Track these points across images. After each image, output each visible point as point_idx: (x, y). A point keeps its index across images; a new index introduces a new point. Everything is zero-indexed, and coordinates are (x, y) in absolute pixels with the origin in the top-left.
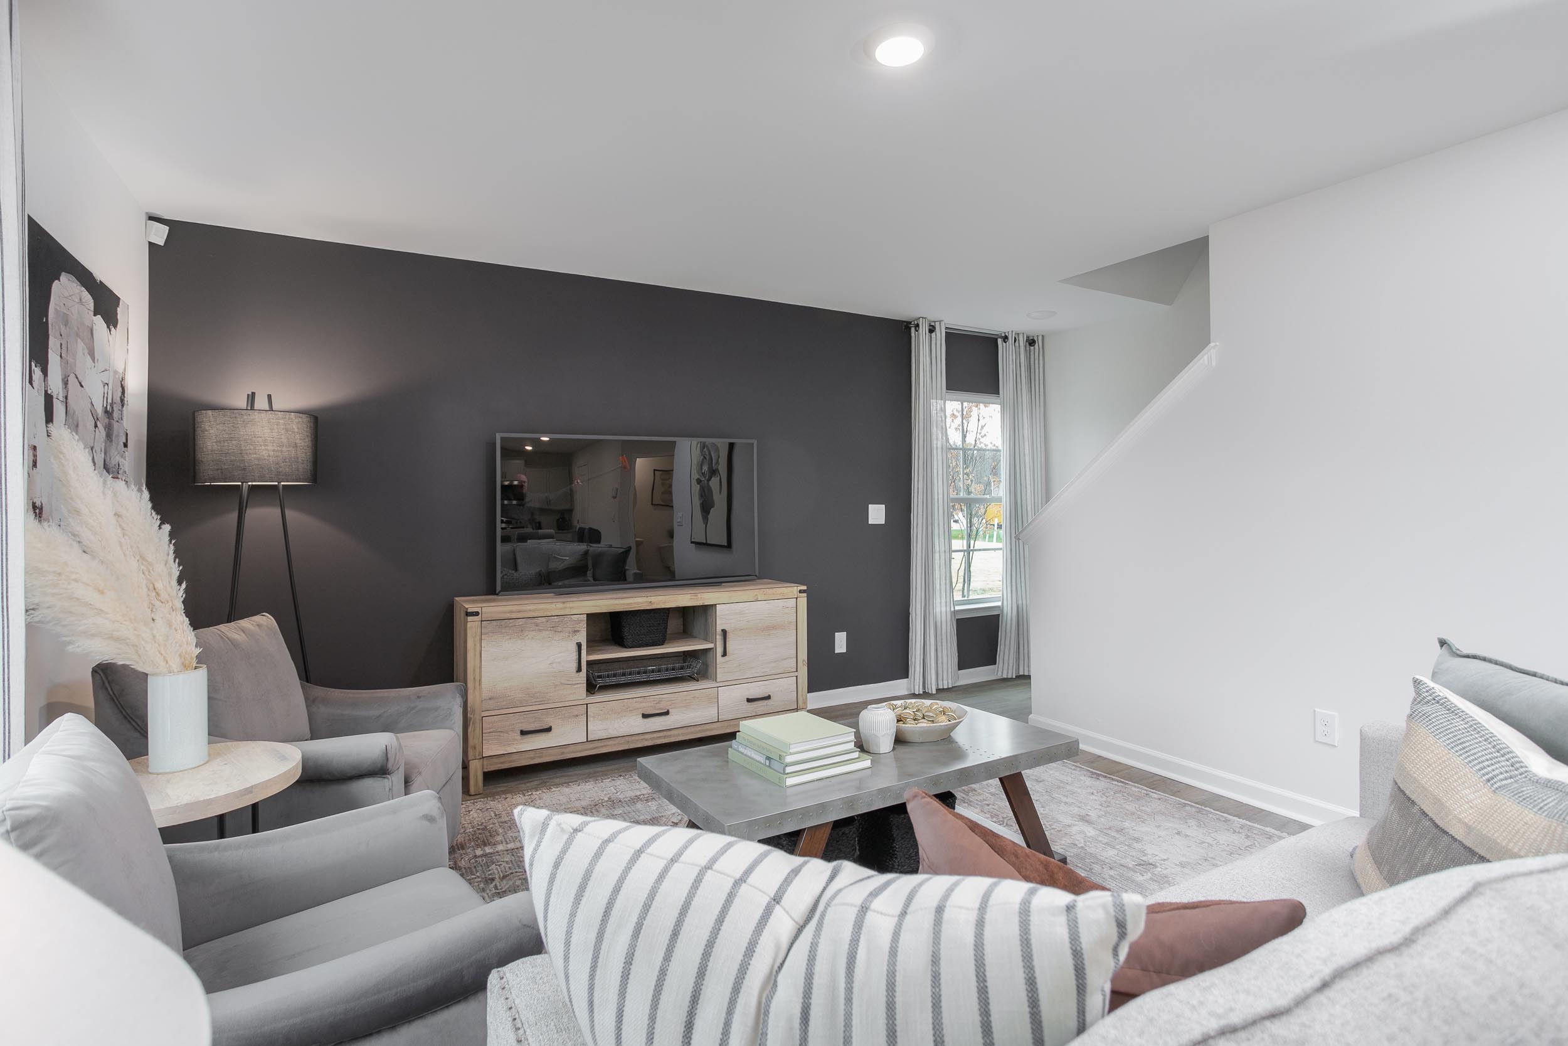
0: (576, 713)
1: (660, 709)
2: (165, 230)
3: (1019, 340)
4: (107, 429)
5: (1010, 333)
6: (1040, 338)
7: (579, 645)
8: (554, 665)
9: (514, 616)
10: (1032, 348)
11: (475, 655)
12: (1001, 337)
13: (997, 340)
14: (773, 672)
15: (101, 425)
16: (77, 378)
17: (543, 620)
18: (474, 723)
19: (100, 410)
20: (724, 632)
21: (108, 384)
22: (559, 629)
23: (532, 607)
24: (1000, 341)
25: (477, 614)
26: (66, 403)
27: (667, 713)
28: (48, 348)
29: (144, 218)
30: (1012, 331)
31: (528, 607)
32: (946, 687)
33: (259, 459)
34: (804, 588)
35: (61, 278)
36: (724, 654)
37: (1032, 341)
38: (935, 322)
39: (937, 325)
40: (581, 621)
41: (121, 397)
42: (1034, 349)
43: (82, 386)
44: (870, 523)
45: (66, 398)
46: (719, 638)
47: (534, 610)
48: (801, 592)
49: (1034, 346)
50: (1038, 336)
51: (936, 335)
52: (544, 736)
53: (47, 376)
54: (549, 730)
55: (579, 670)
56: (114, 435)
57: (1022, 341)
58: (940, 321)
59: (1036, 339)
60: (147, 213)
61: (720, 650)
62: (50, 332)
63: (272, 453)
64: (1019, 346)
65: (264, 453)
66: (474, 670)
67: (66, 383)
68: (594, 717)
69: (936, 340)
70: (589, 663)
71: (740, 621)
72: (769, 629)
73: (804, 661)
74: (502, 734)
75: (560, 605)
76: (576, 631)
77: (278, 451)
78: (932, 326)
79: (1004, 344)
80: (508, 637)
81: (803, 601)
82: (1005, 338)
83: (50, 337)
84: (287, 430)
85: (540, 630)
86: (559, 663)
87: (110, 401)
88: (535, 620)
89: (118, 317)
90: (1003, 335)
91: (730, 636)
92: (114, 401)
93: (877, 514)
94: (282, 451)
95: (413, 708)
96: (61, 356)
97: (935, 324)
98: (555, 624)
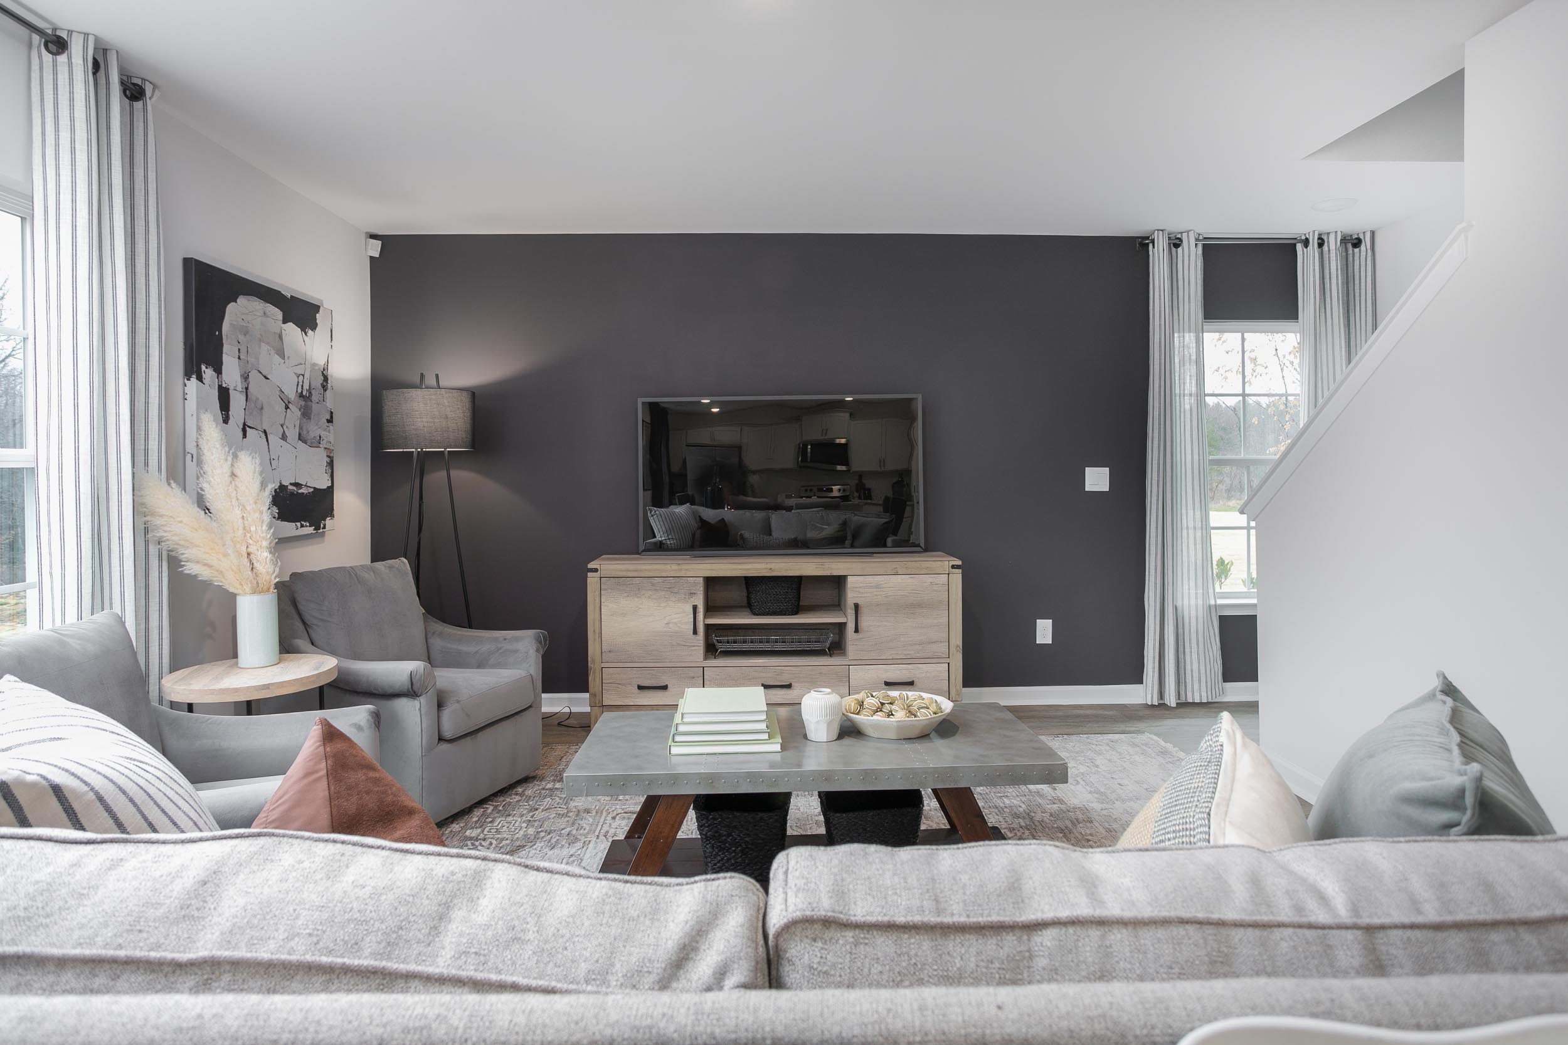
0: (692, 675)
1: (782, 681)
2: (378, 244)
3: (1328, 242)
4: (302, 410)
5: (1311, 234)
6: (1368, 235)
7: (695, 608)
8: (671, 625)
9: (630, 574)
10: (1357, 250)
11: (595, 608)
12: (1301, 241)
13: (1295, 245)
14: (918, 655)
15: (294, 407)
16: (261, 373)
17: (660, 580)
18: (594, 673)
19: (291, 394)
20: (857, 606)
21: (303, 375)
22: (676, 590)
23: (648, 567)
24: (1299, 247)
25: (596, 570)
26: (247, 392)
27: (789, 686)
28: (222, 353)
29: (363, 236)
30: (1314, 232)
31: (644, 567)
32: (1197, 700)
33: (416, 430)
34: (959, 563)
35: (238, 300)
36: (857, 631)
37: (1355, 241)
38: (1182, 233)
39: (1185, 236)
40: (696, 584)
41: (322, 384)
42: (1360, 251)
43: (268, 379)
44: (1086, 490)
45: (247, 389)
46: (851, 612)
47: (649, 570)
48: (953, 567)
49: (1359, 246)
50: (1364, 233)
51: (1183, 251)
52: (660, 693)
53: (221, 373)
54: (665, 688)
55: (695, 632)
56: (313, 414)
57: (1333, 244)
58: (1188, 232)
59: (1361, 237)
60: (366, 233)
61: (851, 626)
62: (224, 342)
63: (426, 424)
64: (1329, 251)
65: (419, 424)
66: (594, 623)
67: (246, 377)
68: (710, 681)
69: (1183, 256)
70: (708, 627)
71: (876, 595)
72: (912, 607)
73: (958, 646)
74: (620, 686)
75: (675, 567)
76: (692, 594)
77: (430, 422)
78: (1178, 238)
79: (1305, 250)
80: (626, 594)
81: (957, 577)
82: (1306, 243)
83: (224, 345)
84: (438, 404)
85: (656, 590)
86: (676, 623)
87: (306, 387)
88: (652, 580)
89: (318, 321)
90: (1303, 238)
91: (863, 611)
92: (312, 387)
93: (1097, 479)
94: (434, 423)
95: (500, 649)
96: (239, 358)
97: (1182, 236)
98: (671, 586)
